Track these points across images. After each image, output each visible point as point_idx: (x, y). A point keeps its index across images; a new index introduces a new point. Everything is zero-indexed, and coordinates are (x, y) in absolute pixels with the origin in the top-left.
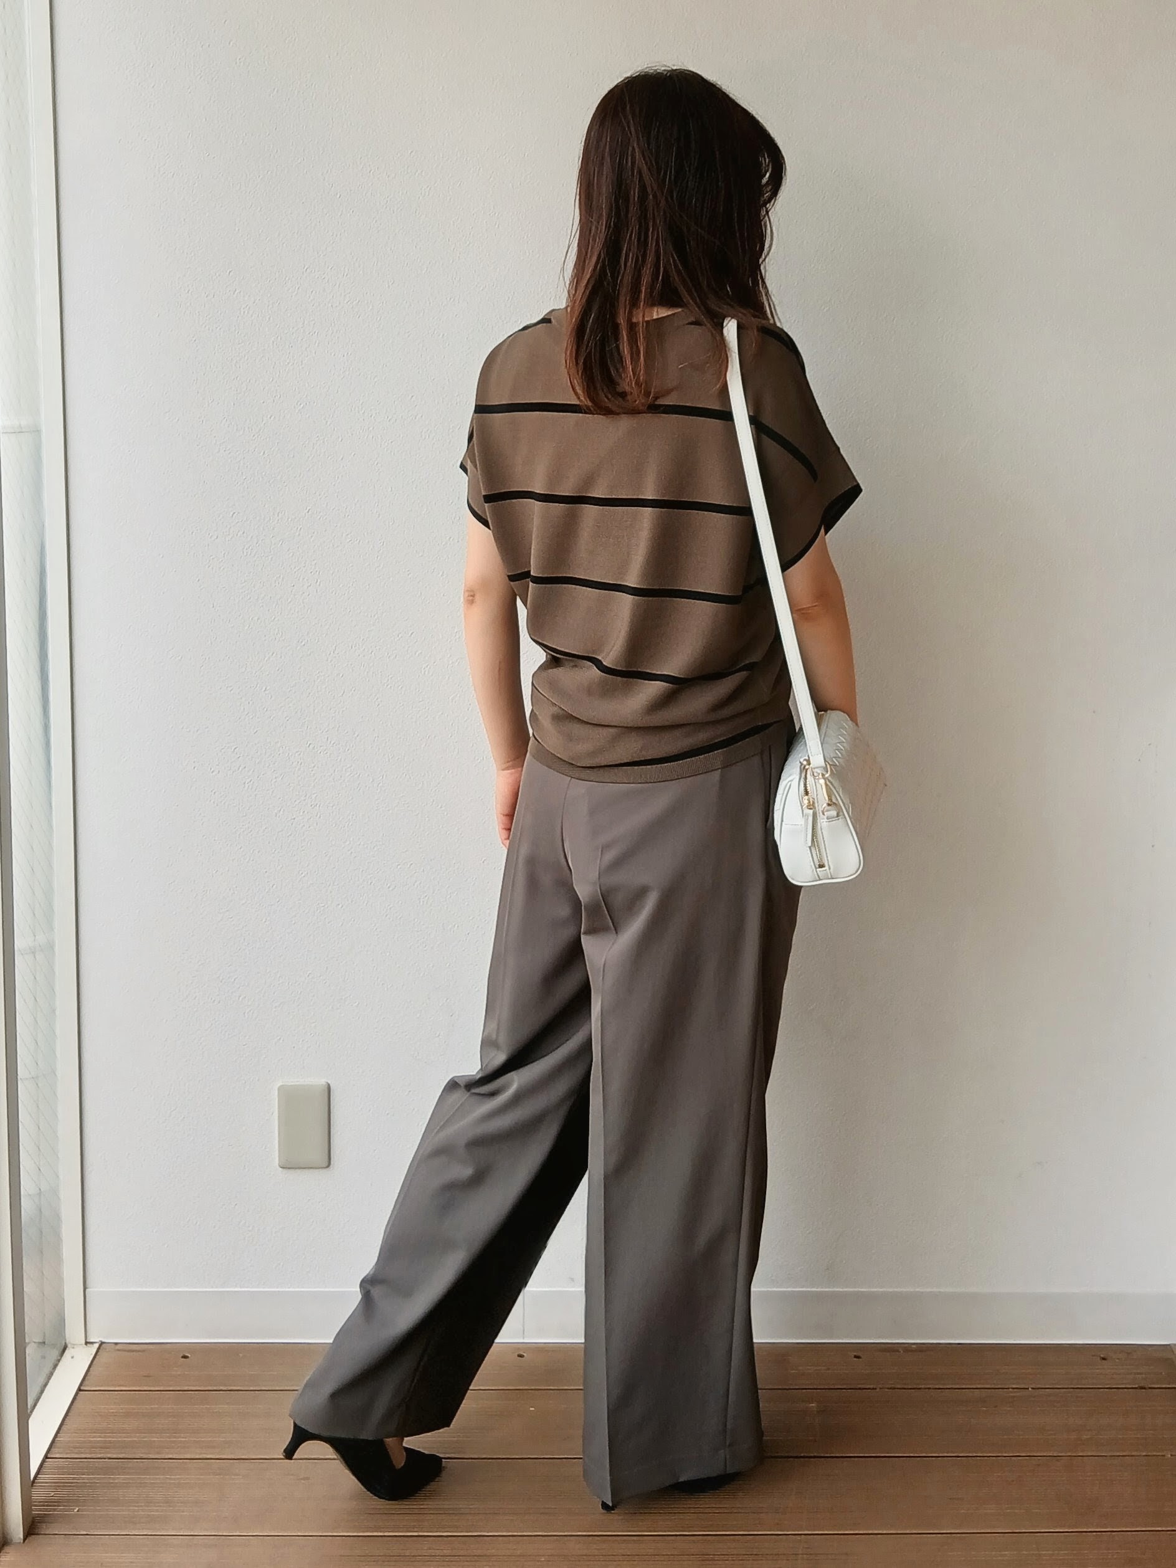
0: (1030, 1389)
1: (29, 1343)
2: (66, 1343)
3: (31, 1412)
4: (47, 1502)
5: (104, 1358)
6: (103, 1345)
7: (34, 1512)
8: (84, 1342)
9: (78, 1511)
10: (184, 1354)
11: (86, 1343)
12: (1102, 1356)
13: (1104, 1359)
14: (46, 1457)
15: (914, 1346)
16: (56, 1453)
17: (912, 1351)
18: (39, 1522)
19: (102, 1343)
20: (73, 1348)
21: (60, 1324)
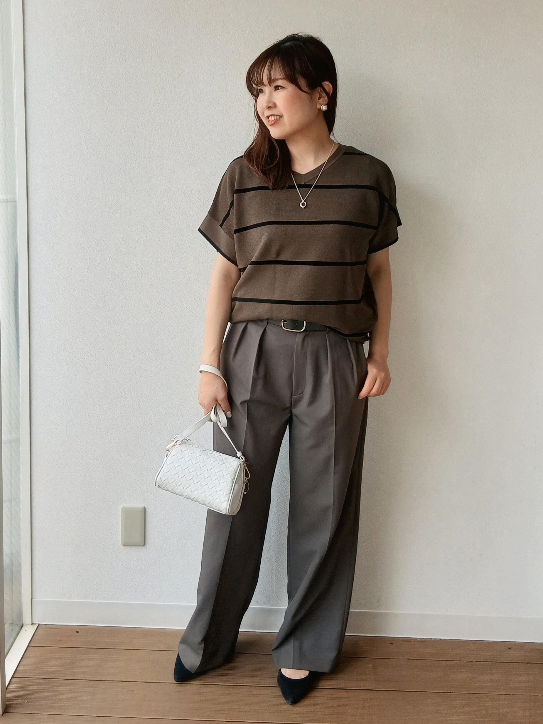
0: (474, 662)
1: (6, 623)
2: (22, 624)
3: (7, 655)
4: (14, 698)
5: (40, 631)
6: (40, 625)
7: (7, 702)
8: (31, 624)
9: (27, 702)
10: (77, 630)
11: (32, 624)
12: (509, 647)
13: (510, 649)
14: (13, 677)
15: (419, 640)
16: (17, 675)
17: (419, 642)
18: (10, 707)
19: (39, 624)
20: (26, 626)
21: (20, 615)
